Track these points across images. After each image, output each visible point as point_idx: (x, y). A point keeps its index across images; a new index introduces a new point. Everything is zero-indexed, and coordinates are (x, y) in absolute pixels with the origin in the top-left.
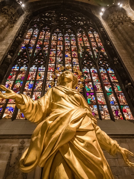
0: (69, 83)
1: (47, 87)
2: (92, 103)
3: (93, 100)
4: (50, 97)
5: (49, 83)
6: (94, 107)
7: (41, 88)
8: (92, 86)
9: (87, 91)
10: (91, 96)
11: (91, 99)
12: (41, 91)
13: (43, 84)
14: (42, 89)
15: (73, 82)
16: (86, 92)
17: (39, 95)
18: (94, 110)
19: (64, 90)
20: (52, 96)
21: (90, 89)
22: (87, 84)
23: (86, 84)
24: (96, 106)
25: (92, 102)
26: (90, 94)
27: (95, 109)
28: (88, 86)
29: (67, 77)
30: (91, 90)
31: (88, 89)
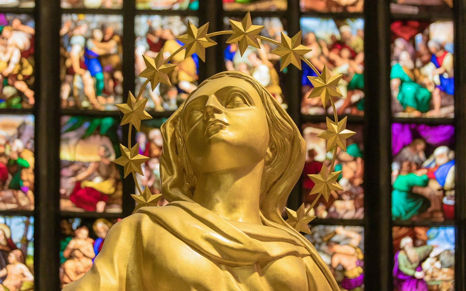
0: (239, 182)
1: (71, 72)
2: (421, 211)
3: (434, 185)
4: (128, 279)
5: (83, 29)
6: (431, 243)
7: (26, 79)
8: (448, 61)
9: (396, 106)
10: (429, 151)
11: (420, 175)
12: (34, 111)
13: (35, 39)
14: (35, 87)
15: (268, 164)
16: (392, 120)
17: (18, 144)
18: (426, 265)
19: (209, 240)
20: (140, 271)
21: (423, 93)
22: (412, 41)
23: (399, 43)
24: (451, 231)
25: (426, 202)
26: (416, 136)
27: (438, 258)
28: (415, 56)
29: (226, 134)
30: (437, 100)
31: (409, 89)
